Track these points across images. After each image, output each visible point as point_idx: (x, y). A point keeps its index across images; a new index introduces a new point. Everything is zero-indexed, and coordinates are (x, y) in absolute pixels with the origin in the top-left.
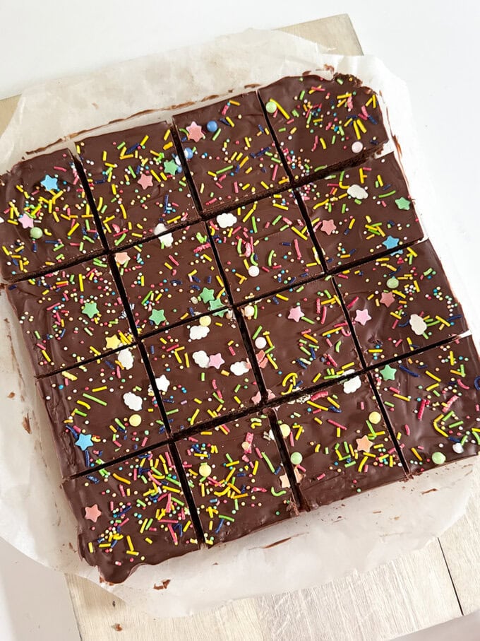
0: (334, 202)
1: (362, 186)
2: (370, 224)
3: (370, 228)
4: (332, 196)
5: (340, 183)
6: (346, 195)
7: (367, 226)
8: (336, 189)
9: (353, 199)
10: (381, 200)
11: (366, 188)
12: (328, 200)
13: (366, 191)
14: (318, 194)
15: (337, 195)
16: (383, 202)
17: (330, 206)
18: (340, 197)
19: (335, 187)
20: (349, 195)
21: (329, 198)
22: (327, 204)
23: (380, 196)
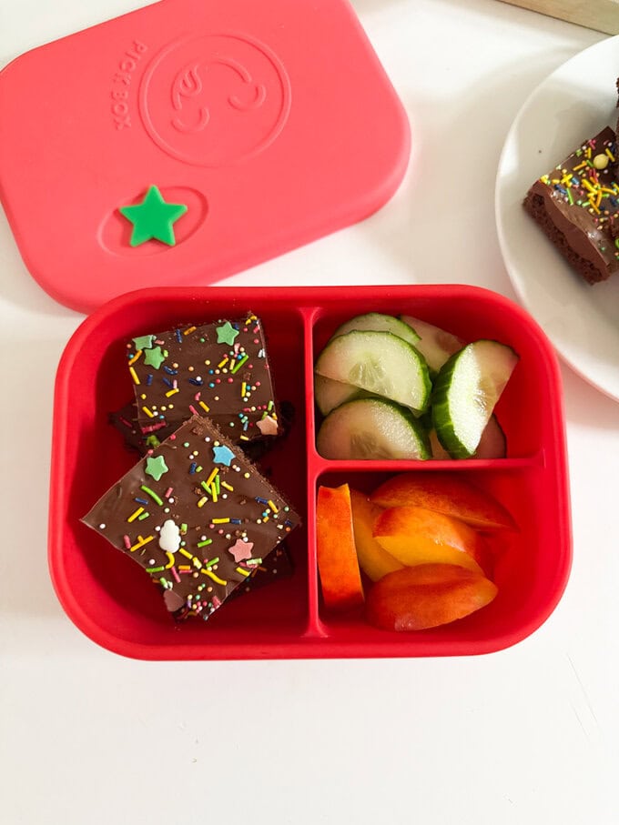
0: (202, 561)
1: (159, 535)
2: (210, 497)
3: (215, 493)
4: (193, 567)
5: (168, 567)
6: (182, 551)
7: (215, 499)
8: (180, 567)
9: (183, 537)
10: (166, 501)
11: (158, 529)
12: (203, 571)
13: (162, 526)
14: (200, 588)
15: (190, 563)
16: (168, 496)
17: (212, 563)
18: (190, 556)
19: (178, 571)
20: (181, 547)
21: (199, 571)
22: (210, 569)
23: (161, 503)
